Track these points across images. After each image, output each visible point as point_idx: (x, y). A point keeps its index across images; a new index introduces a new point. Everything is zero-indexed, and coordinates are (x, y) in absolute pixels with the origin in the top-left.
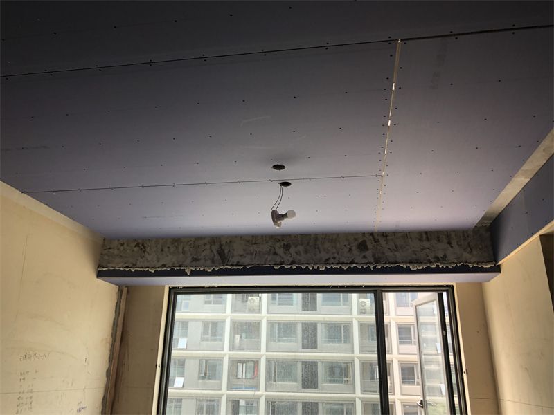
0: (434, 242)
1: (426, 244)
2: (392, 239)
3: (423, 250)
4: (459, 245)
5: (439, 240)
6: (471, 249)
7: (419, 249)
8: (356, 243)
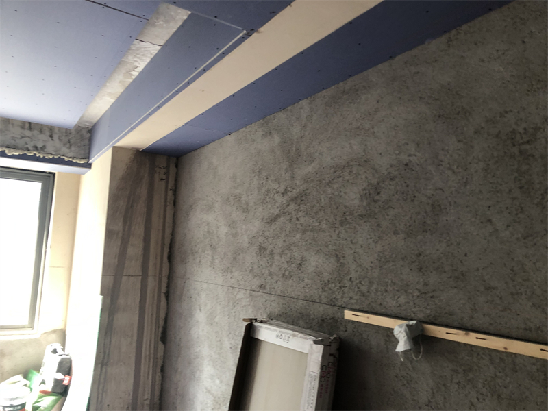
0: (36, 132)
1: (27, 133)
3: (23, 137)
4: (60, 140)
5: (41, 131)
6: (71, 145)
7: (19, 137)
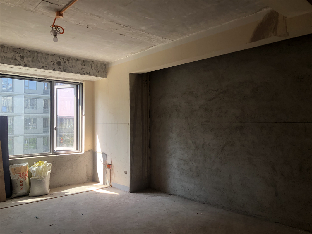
1: (84, 67)
2: (71, 63)
4: (95, 69)
5: (88, 66)
6: (98, 71)
8: (56, 61)
